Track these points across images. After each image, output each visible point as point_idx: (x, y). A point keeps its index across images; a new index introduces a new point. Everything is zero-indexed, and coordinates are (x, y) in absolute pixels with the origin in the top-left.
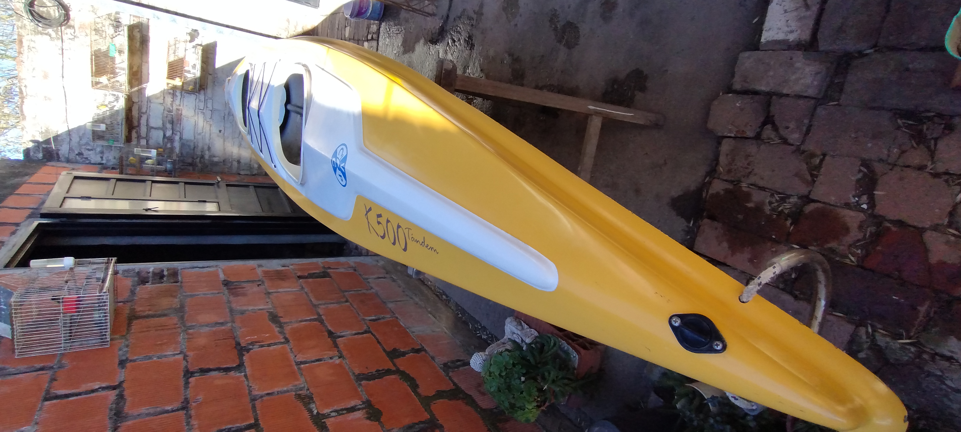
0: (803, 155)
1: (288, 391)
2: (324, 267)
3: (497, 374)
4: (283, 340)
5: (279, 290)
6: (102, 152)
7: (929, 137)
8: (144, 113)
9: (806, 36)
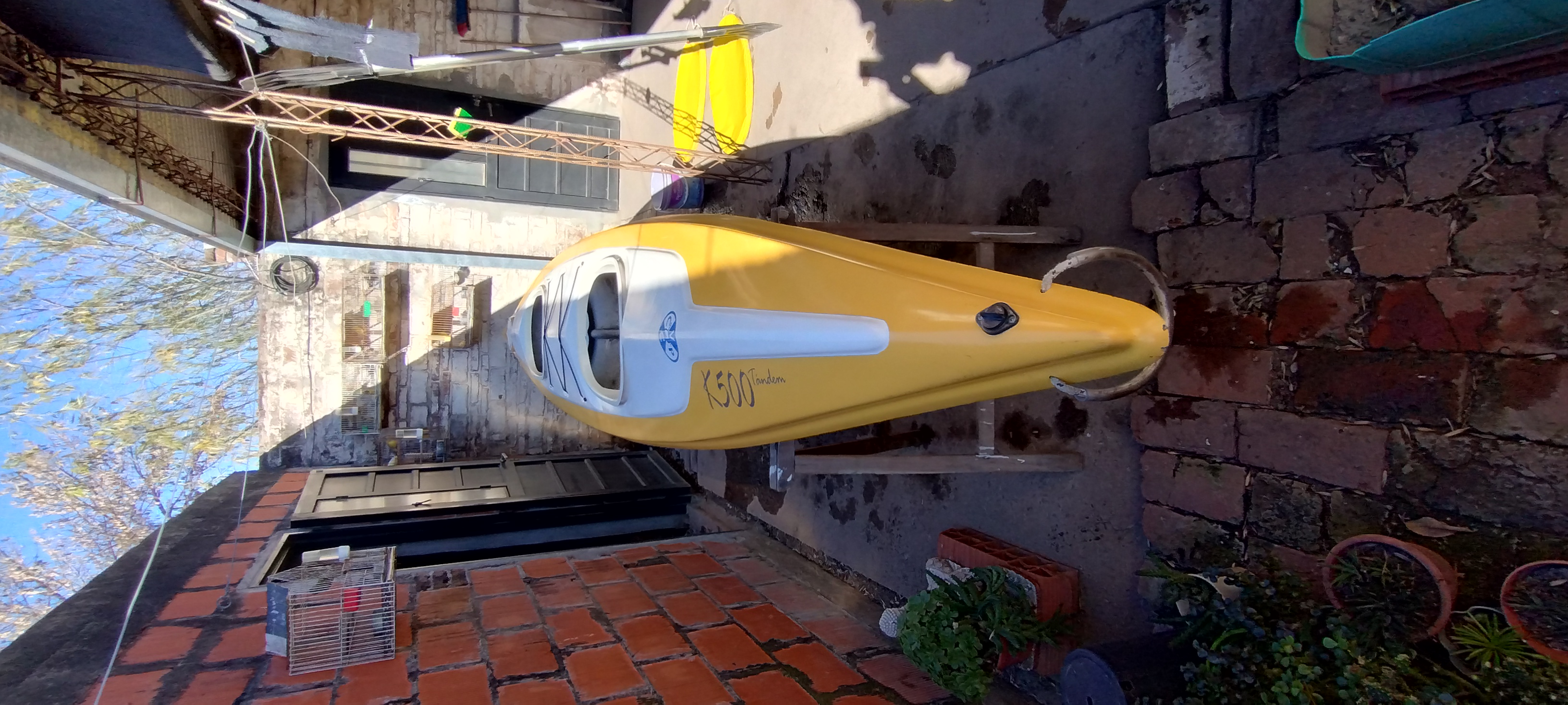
0: (1257, 229)
1: (627, 695)
2: (659, 552)
3: (916, 622)
4: (614, 639)
5: (601, 583)
6: (352, 447)
7: (1394, 166)
8: (403, 386)
9: (1218, 88)
